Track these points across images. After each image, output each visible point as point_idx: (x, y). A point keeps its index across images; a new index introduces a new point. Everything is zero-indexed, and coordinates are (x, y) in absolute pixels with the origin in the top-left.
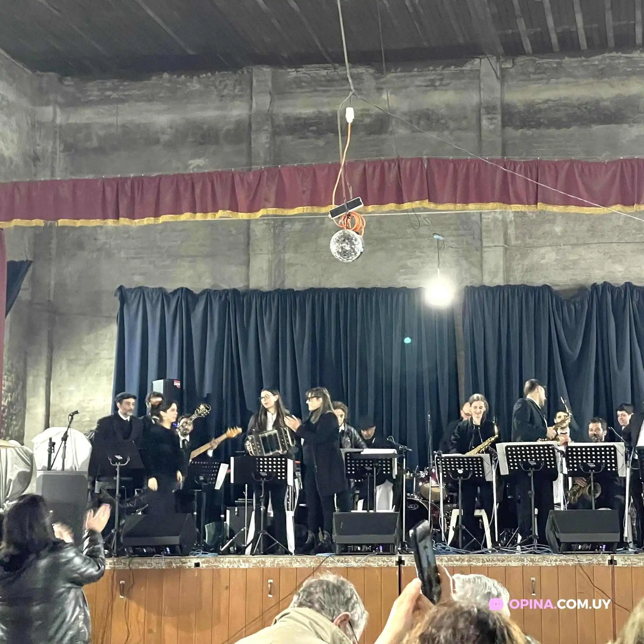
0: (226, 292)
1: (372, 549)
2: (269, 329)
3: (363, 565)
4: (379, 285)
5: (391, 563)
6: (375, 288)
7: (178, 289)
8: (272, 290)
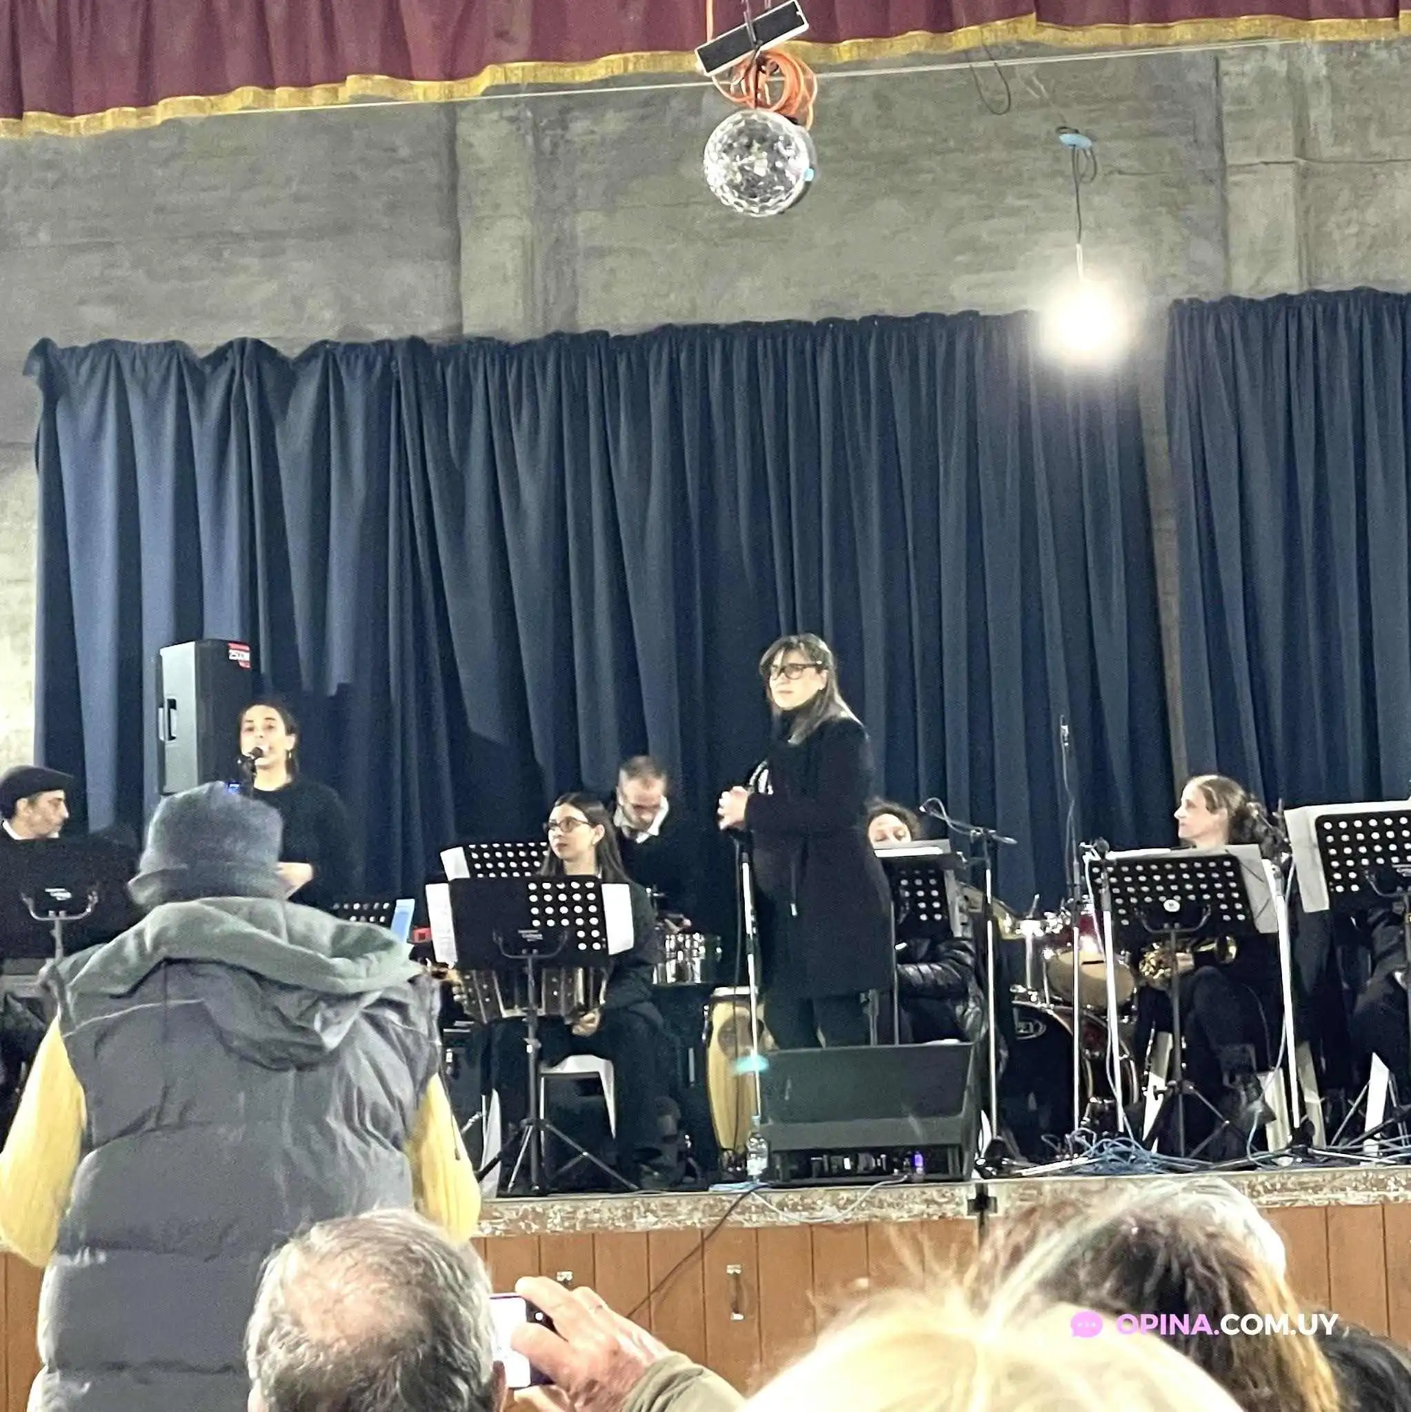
0: (386, 348)
1: (891, 1165)
2: (533, 466)
3: (862, 1217)
4: (889, 307)
5: (952, 1206)
6: (875, 317)
7: (230, 344)
8: (538, 336)
